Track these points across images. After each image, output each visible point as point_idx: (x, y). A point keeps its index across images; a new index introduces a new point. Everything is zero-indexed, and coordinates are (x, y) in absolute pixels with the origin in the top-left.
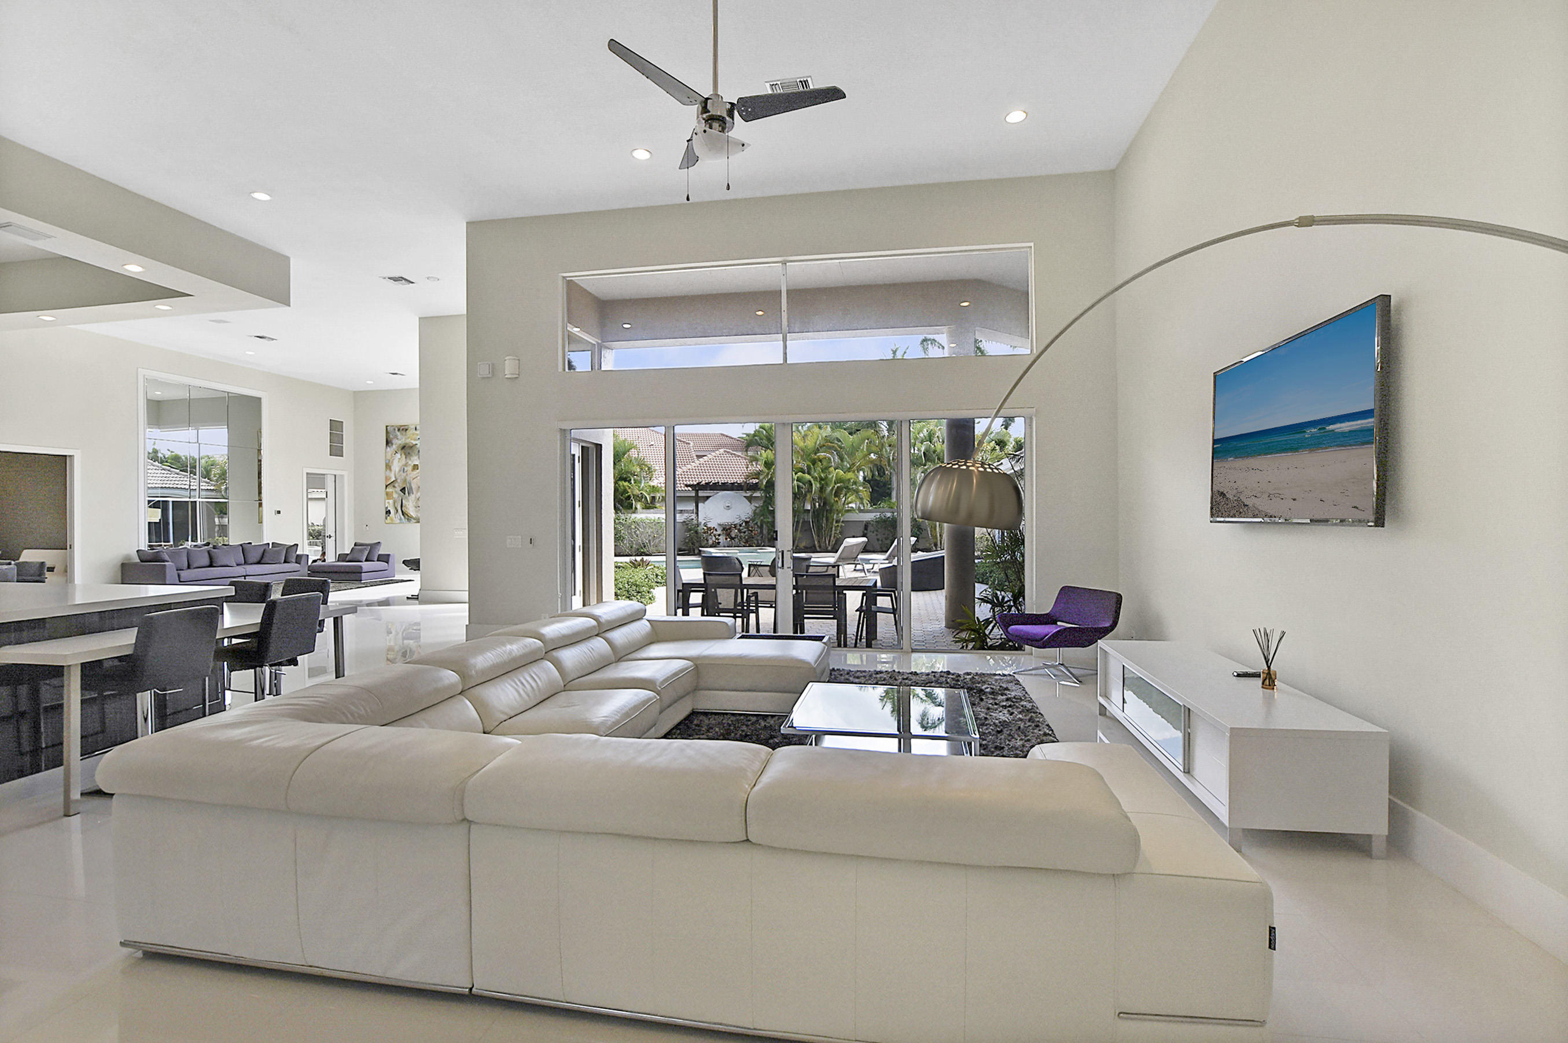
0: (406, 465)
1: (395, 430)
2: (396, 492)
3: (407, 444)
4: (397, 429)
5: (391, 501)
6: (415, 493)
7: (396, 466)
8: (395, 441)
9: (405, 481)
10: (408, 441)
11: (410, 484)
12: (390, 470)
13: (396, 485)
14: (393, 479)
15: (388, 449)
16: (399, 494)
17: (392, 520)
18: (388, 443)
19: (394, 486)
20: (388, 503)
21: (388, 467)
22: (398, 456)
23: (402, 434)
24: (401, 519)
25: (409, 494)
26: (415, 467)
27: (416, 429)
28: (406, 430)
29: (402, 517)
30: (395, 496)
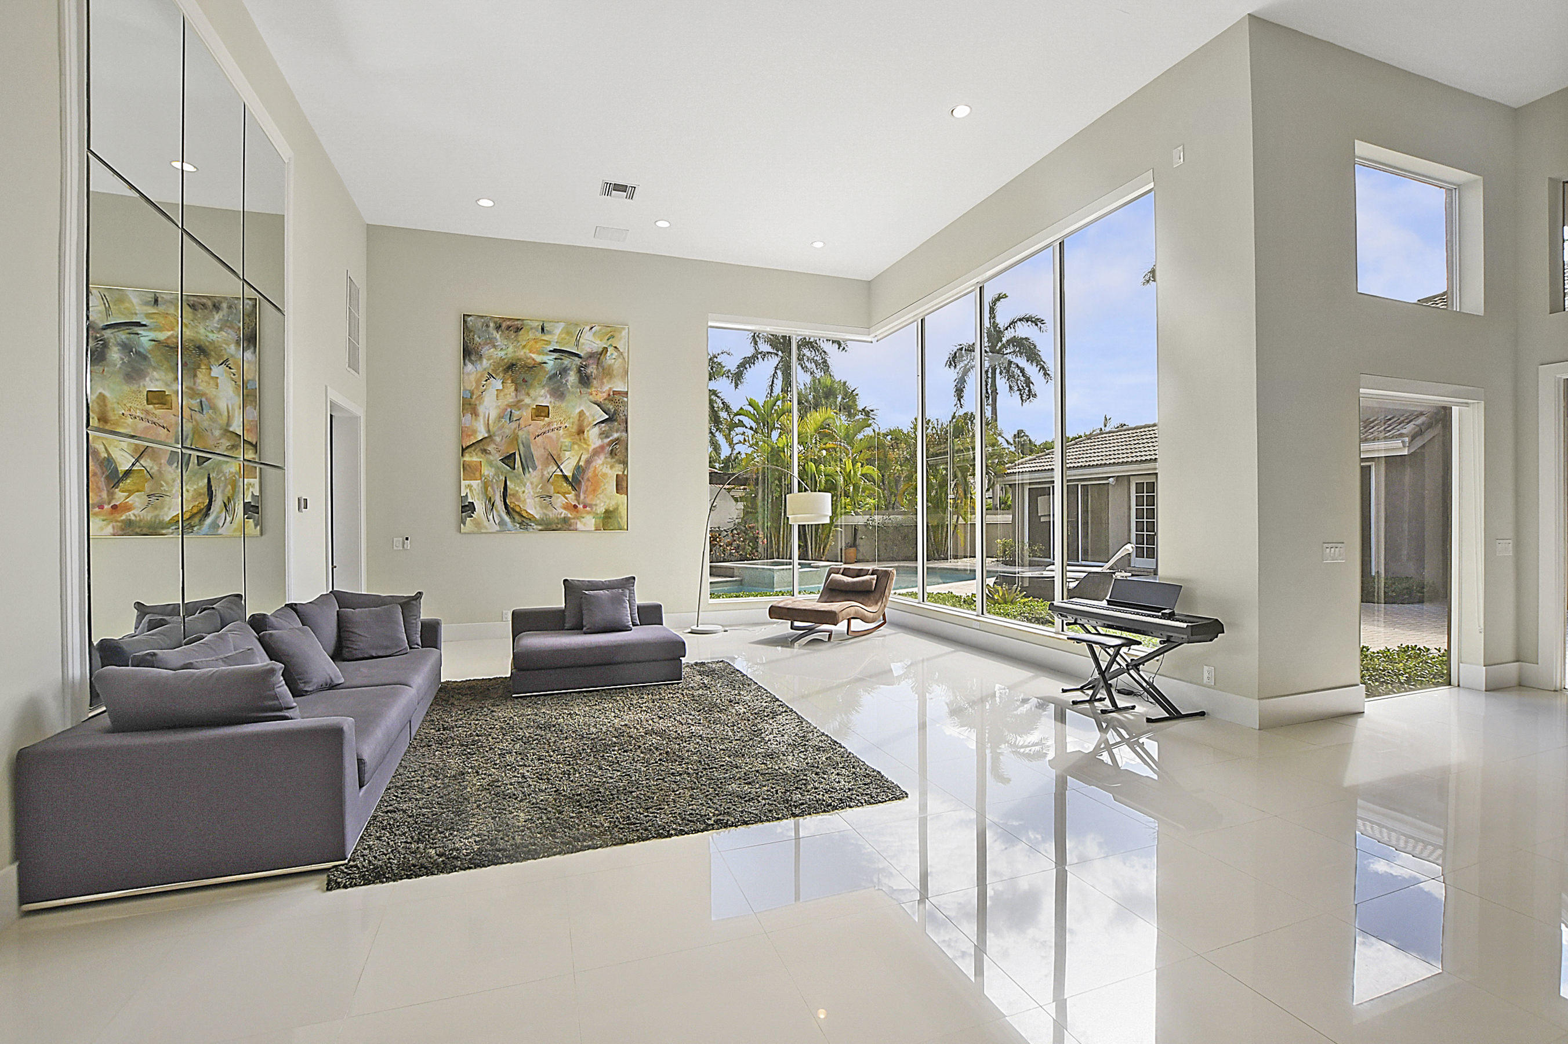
0: (518, 405)
1: (488, 326)
2: (490, 464)
3: (520, 360)
4: (492, 325)
5: (476, 484)
6: (539, 467)
7: (490, 405)
8: (487, 351)
9: (515, 438)
10: (521, 353)
11: (528, 447)
12: (475, 413)
13: (491, 448)
14: (482, 434)
15: (470, 367)
16: (498, 468)
17: (478, 524)
18: (469, 353)
19: (485, 451)
20: (470, 486)
21: (469, 405)
22: (497, 384)
23: (508, 338)
24: (502, 523)
25: (523, 469)
26: (541, 412)
27: (543, 329)
28: (518, 330)
29: (507, 518)
30: (487, 471)
